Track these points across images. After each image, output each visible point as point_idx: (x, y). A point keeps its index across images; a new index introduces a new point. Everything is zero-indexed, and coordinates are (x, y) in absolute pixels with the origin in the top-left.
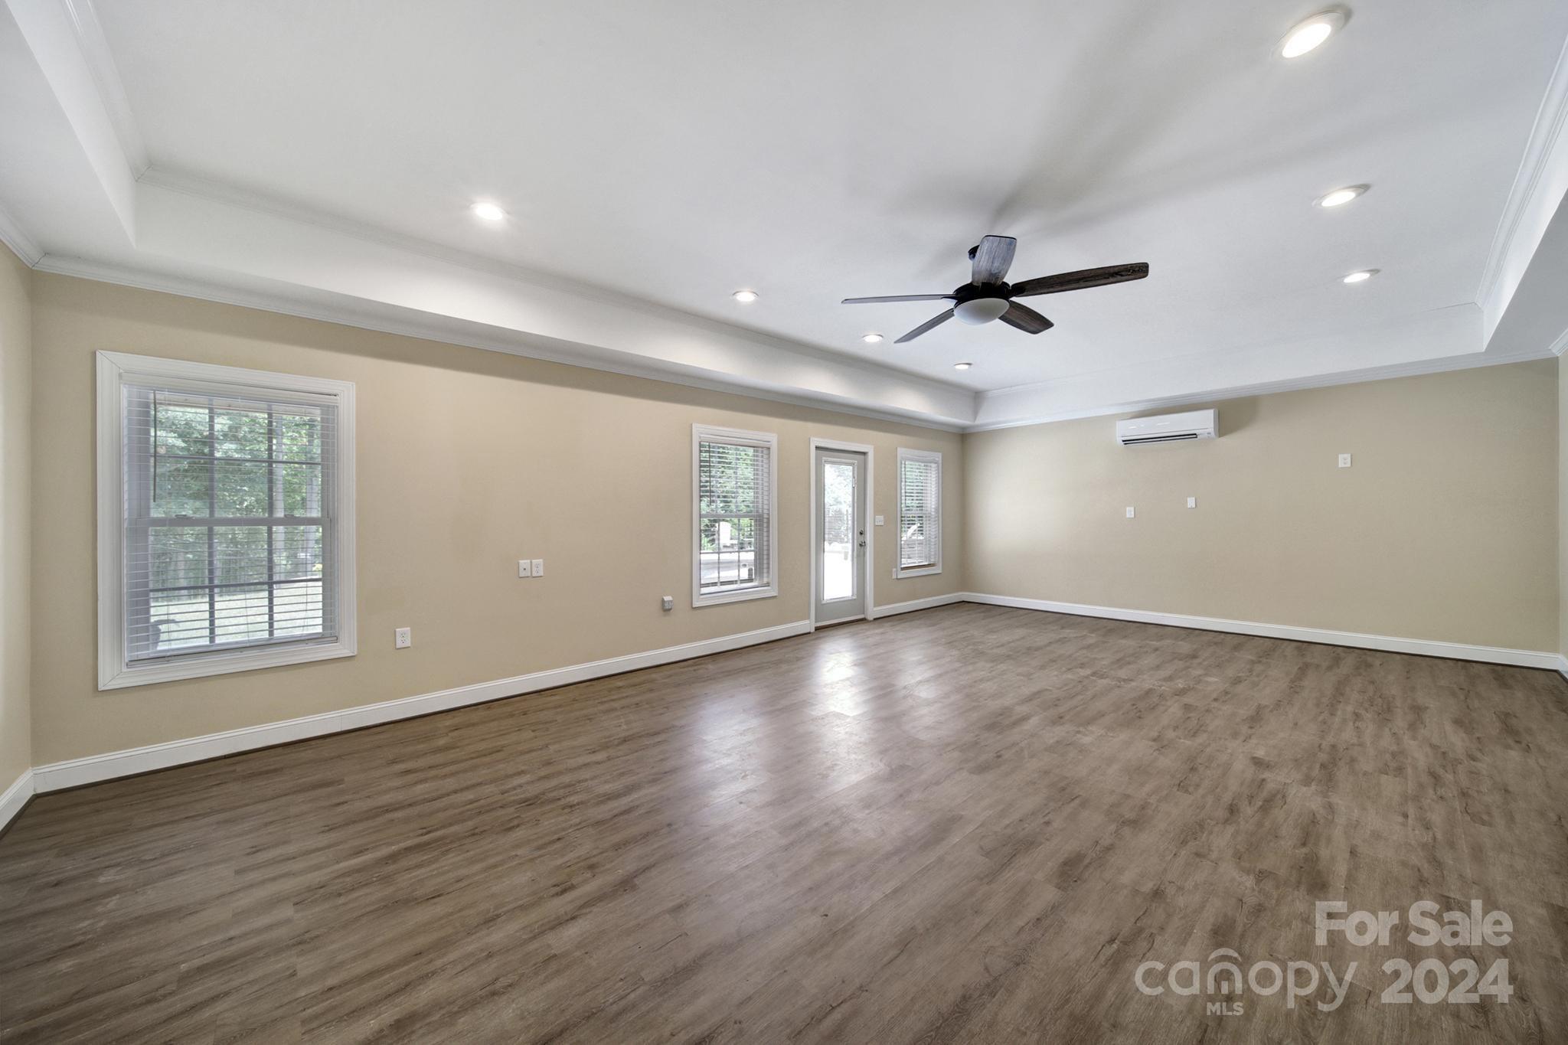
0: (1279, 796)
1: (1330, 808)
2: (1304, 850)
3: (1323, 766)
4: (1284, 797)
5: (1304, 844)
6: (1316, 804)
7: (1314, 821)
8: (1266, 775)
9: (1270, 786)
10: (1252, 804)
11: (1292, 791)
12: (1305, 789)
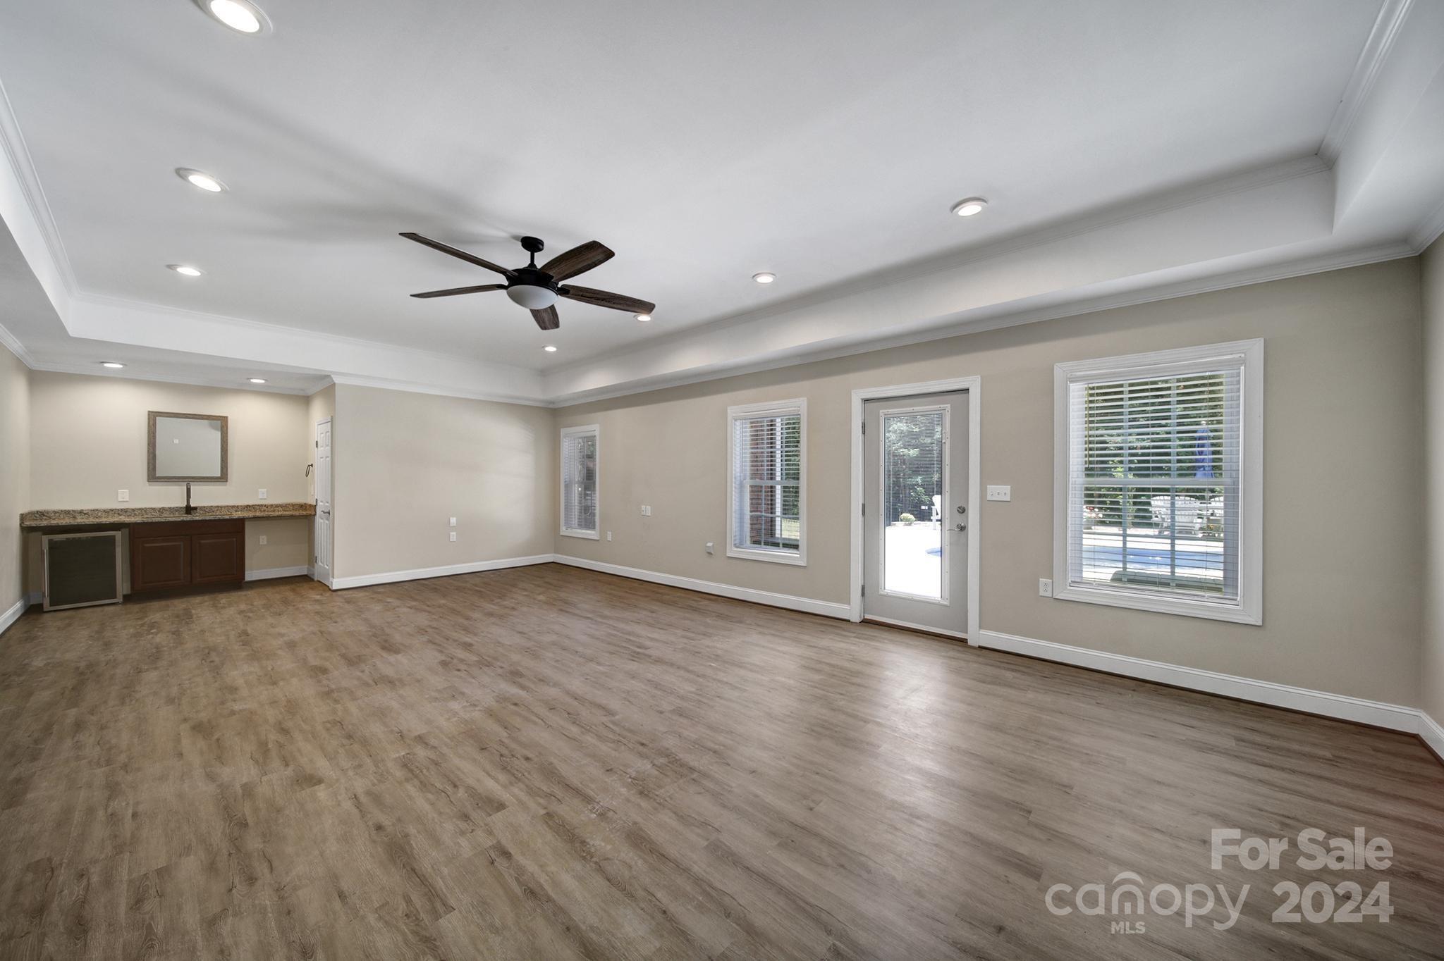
0: (261, 760)
1: (211, 777)
2: (216, 737)
3: (244, 825)
4: (257, 762)
5: (218, 740)
6: (226, 773)
7: (219, 758)
8: (289, 772)
9: (276, 763)
10: (275, 742)
11: (254, 771)
12: (245, 780)
